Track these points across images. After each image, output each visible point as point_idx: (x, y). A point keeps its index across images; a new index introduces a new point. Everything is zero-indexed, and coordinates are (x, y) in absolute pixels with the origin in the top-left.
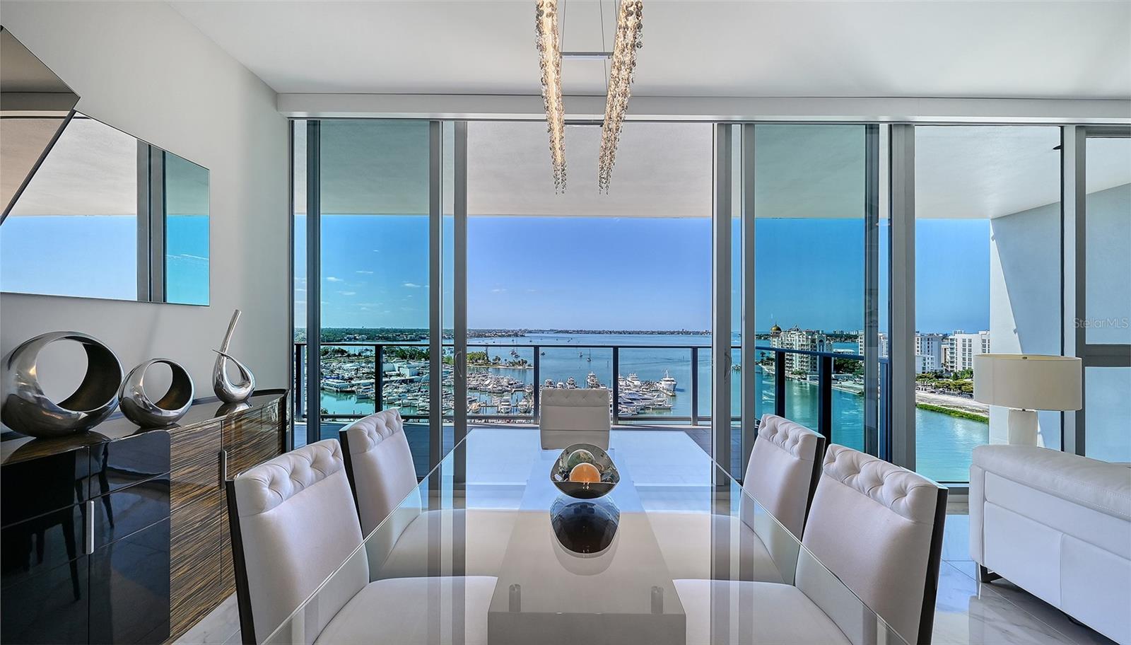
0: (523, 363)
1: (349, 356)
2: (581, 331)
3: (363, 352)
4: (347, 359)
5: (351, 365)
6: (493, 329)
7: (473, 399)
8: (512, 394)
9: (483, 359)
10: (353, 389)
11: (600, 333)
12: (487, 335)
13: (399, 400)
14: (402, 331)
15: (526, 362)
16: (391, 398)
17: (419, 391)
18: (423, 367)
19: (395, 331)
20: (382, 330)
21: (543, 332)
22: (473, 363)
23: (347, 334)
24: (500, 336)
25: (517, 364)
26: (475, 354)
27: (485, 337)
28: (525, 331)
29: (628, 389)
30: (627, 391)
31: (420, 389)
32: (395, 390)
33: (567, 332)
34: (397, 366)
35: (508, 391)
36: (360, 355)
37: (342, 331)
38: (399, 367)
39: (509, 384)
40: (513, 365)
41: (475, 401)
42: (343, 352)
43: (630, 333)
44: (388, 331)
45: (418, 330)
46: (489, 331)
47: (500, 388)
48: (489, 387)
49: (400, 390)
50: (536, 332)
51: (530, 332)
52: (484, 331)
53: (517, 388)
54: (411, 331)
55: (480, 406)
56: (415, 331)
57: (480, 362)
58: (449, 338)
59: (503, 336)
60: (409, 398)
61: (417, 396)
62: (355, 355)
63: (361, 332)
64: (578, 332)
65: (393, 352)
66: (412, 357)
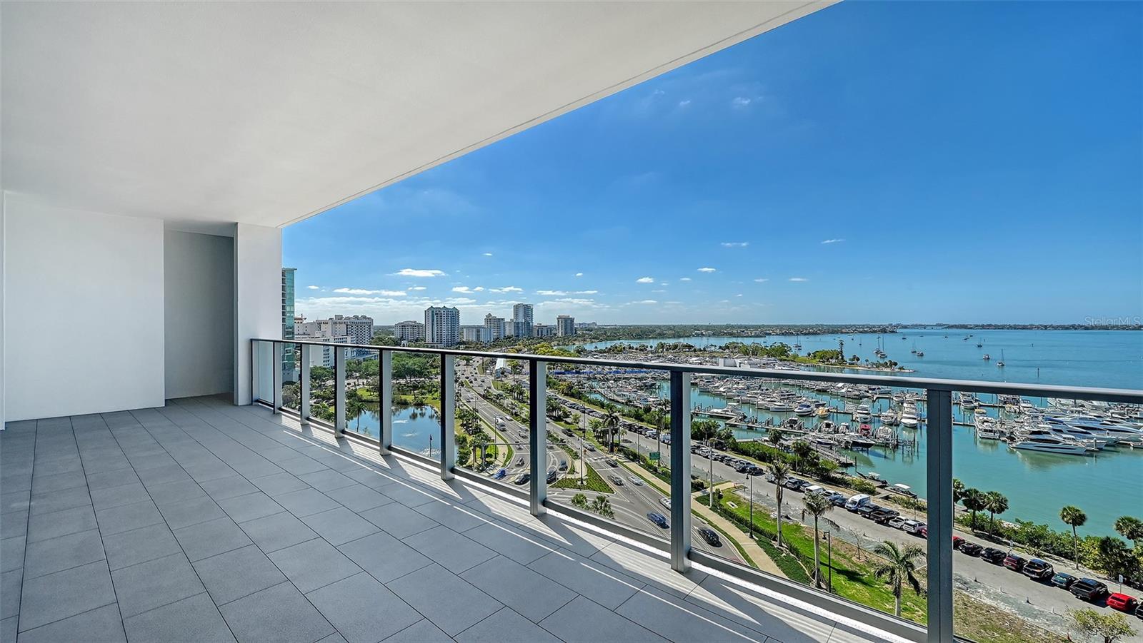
0: (891, 365)
1: (695, 351)
2: (990, 325)
3: (707, 347)
4: (693, 354)
5: (696, 359)
6: (852, 324)
7: (821, 402)
8: (874, 401)
9: (837, 358)
10: (697, 381)
11: (1024, 328)
12: (843, 330)
13: (738, 396)
14: (746, 327)
15: (896, 364)
16: (730, 393)
17: (759, 389)
18: (764, 364)
19: (740, 327)
20: (727, 326)
21: (924, 327)
22: (823, 362)
23: (695, 330)
24: (861, 332)
25: (882, 365)
26: (827, 352)
27: (842, 333)
28: (897, 326)
29: (1079, 412)
30: (1076, 415)
31: (760, 386)
32: (735, 386)
33: (964, 327)
34: (738, 361)
35: (868, 397)
36: (705, 350)
37: (691, 327)
38: (740, 363)
39: (870, 389)
40: (877, 367)
41: (823, 405)
42: (690, 347)
43: (1086, 328)
44: (733, 327)
45: (764, 326)
46: (846, 327)
47: (857, 393)
48: (843, 391)
49: (741, 386)
50: (913, 327)
51: (905, 327)
52: (841, 327)
53: (880, 394)
54: (756, 327)
55: (828, 411)
56: (760, 327)
57: (833, 361)
58: (798, 334)
59: (866, 332)
60: (749, 395)
61: (757, 394)
62: (701, 350)
63: (707, 328)
64: (983, 327)
65: (736, 347)
66: (755, 353)
